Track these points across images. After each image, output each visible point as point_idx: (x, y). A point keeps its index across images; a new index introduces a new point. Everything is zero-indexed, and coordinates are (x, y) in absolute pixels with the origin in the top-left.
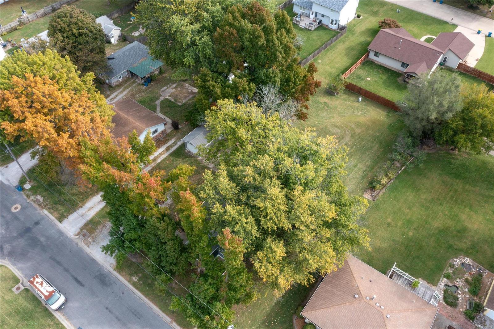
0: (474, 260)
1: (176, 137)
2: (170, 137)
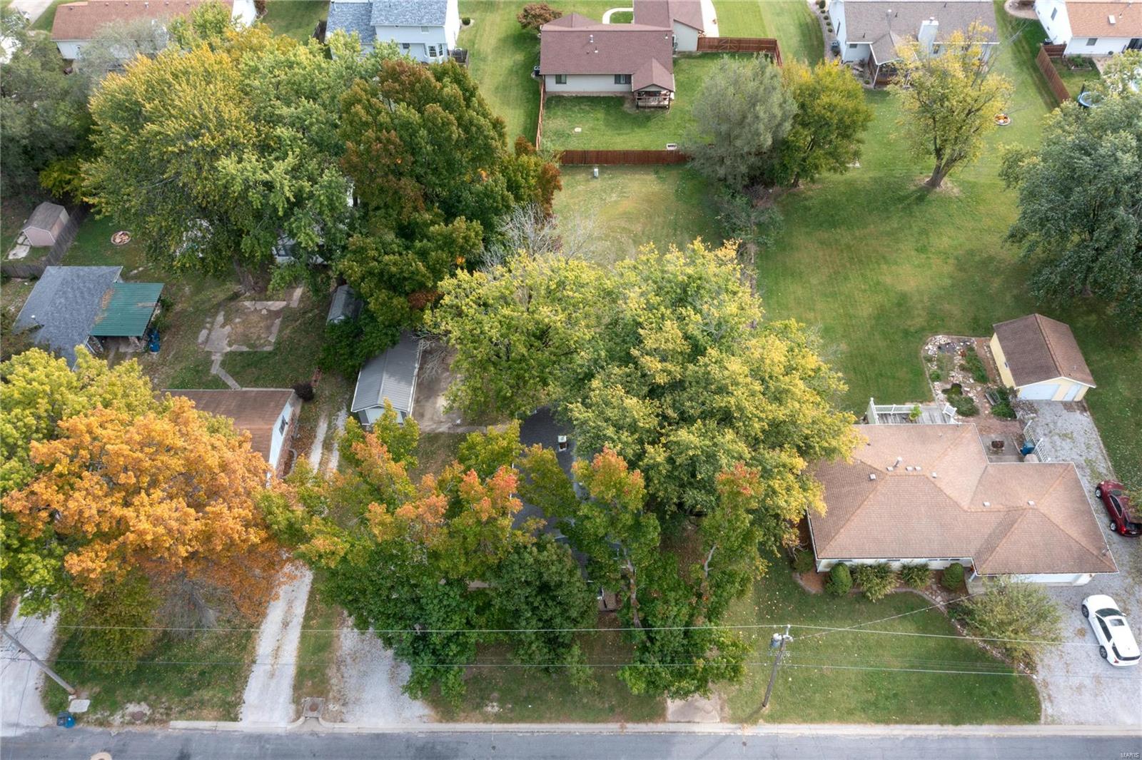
0: (948, 334)
1: (323, 416)
2: (309, 421)
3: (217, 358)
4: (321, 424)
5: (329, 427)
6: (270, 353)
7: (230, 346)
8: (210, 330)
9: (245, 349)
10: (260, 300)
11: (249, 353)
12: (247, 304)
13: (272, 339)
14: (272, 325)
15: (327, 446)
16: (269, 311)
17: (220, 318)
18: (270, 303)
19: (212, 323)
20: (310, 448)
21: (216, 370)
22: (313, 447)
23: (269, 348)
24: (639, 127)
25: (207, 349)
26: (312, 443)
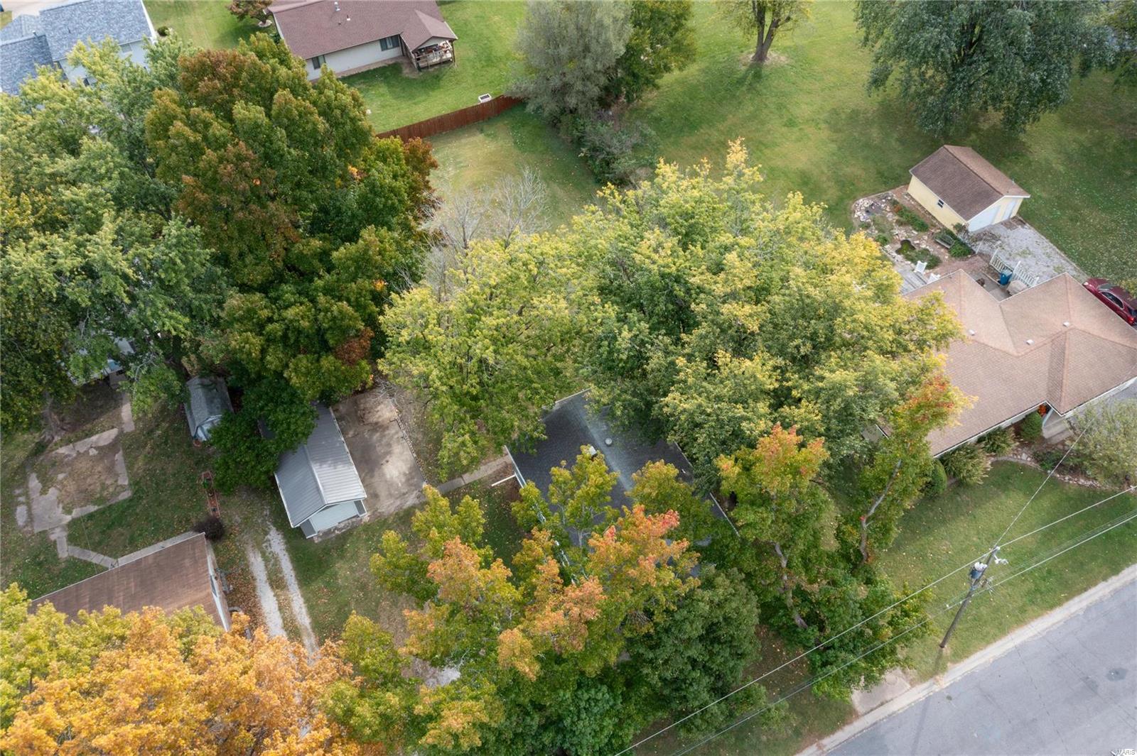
1: (249, 548)
2: (234, 563)
3: (59, 535)
4: (252, 559)
5: (266, 559)
6: (131, 500)
7: (69, 512)
8: (29, 505)
9: (92, 508)
10: (79, 439)
11: (101, 512)
12: (63, 450)
13: (124, 481)
14: (113, 464)
15: (277, 582)
16: (97, 448)
17: (34, 483)
18: (94, 438)
19: (27, 494)
20: (255, 596)
21: (65, 551)
22: (258, 592)
23: (126, 495)
24: (433, 90)
25: (37, 530)
26: (254, 589)
